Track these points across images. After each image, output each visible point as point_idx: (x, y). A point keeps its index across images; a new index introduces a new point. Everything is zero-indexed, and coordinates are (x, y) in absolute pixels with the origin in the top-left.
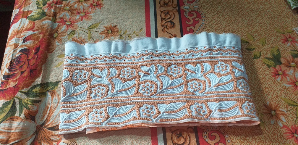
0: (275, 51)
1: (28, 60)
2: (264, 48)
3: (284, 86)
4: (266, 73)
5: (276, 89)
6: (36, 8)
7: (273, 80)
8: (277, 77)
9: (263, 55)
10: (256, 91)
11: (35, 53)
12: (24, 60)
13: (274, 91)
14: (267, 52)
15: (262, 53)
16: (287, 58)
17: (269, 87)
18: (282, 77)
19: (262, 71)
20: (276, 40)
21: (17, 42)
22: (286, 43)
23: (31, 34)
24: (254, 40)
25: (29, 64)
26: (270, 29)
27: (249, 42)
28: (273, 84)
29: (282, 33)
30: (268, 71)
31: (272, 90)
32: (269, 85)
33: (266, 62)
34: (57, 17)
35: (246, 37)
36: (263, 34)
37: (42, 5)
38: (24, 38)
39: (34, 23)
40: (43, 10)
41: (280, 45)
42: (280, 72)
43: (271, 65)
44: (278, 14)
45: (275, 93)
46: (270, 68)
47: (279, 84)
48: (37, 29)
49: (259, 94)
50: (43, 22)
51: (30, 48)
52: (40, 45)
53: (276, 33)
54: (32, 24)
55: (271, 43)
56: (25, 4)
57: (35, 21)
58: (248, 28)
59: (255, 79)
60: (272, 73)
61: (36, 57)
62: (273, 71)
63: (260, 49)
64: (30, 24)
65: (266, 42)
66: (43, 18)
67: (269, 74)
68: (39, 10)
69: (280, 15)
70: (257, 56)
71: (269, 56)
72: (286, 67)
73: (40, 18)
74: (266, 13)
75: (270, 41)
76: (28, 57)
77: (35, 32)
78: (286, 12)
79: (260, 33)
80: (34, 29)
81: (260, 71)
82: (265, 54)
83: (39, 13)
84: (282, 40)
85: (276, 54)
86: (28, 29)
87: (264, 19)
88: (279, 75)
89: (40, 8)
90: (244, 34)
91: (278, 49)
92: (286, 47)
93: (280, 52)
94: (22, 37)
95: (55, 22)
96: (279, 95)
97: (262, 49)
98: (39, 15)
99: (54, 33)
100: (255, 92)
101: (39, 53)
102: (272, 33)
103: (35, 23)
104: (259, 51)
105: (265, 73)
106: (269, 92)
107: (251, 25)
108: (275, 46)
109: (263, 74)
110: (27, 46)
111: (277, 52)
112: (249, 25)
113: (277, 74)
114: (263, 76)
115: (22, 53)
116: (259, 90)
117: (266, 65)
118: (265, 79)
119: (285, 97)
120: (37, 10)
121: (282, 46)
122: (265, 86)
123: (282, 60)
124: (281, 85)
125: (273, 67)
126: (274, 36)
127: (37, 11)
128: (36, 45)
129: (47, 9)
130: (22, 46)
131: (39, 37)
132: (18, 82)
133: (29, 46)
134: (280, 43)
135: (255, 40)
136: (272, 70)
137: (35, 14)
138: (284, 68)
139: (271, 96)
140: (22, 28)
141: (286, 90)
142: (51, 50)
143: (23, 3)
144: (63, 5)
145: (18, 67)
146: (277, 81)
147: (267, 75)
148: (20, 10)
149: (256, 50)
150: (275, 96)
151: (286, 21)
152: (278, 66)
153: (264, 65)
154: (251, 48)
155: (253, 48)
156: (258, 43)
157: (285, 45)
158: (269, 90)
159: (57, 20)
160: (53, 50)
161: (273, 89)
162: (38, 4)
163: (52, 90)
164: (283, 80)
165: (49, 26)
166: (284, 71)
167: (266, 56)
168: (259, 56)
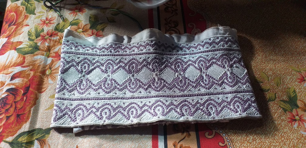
0: (291, 92)
1: (15, 102)
2: (279, 89)
3: (301, 135)
4: (282, 119)
5: (293, 137)
6: (27, 39)
7: (289, 127)
8: (293, 123)
9: (279, 97)
10: (271, 140)
11: (24, 94)
12: (11, 102)
13: (290, 140)
14: (283, 93)
15: (277, 95)
16: (304, 101)
17: (285, 135)
18: (299, 123)
19: (278, 116)
20: (292, 79)
21: (3, 80)
22: (302, 83)
23: (20, 70)
24: (268, 80)
25: (16, 107)
26: (285, 67)
27: (263, 82)
28: (289, 132)
29: (298, 71)
30: (284, 116)
31: (288, 139)
32: (285, 133)
33: (281, 106)
34: (52, 52)
35: (259, 76)
36: (278, 72)
37: (34, 36)
38: (12, 74)
39: (24, 58)
40: (36, 43)
41: (297, 86)
42: (297, 118)
43: (288, 109)
44: (293, 49)
45: (292, 142)
46: (286, 113)
47: (295, 131)
48: (28, 65)
49: (274, 144)
50: (36, 57)
51: (18, 87)
52: (30, 85)
53: (292, 71)
54: (22, 58)
55: (286, 84)
56: (15, 34)
57: (26, 56)
58: (261, 66)
59: (270, 126)
60: (288, 118)
61: (25, 98)
62: (289, 117)
63: (275, 90)
64: (19, 58)
65: (281, 82)
66: (36, 53)
67: (285, 119)
68: (31, 42)
69: (295, 50)
70: (272, 97)
71: (285, 98)
72: (303, 111)
73: (31, 52)
74: (280, 49)
75: (285, 81)
76: (15, 98)
77: (24, 69)
78: (301, 47)
79: (275, 71)
80: (24, 65)
81: (275, 117)
82: (280, 96)
83: (31, 46)
84: (299, 79)
85: (292, 96)
86: (16, 65)
87: (278, 56)
88: (295, 120)
89: (32, 40)
90: (257, 72)
91: (294, 90)
92: (302, 88)
93: (297, 93)
94: (9, 74)
95: (48, 57)
96: (296, 144)
97: (277, 90)
98: (31, 49)
99: (47, 69)
100: (269, 141)
101: (28, 94)
102: (287, 71)
103: (26, 58)
104: (273, 92)
105: (280, 119)
106: (285, 141)
107: (264, 63)
108: (290, 87)
109: (278, 120)
110: (15, 85)
111: (294, 93)
112: (263, 62)
113: (293, 120)
114: (279, 122)
115: (9, 93)
116: (274, 139)
117: (281, 109)
118: (281, 126)
119: (302, 147)
120: (28, 42)
121: (298, 87)
122: (281, 134)
123: (299, 103)
124: (298, 133)
125: (289, 112)
126: (290, 74)
127: (29, 44)
128: (26, 83)
129: (40, 43)
130: (9, 84)
131: (29, 74)
132: (3, 129)
133: (17, 85)
134: (296, 83)
135: (270, 80)
136: (289, 115)
137: (26, 46)
138: (300, 112)
139: (287, 146)
140: (10, 63)
141: (303, 139)
142: (43, 90)
143: (12, 33)
144: (58, 37)
145: (3, 110)
146: (293, 128)
147: (283, 120)
148: (8, 40)
149: (271, 91)
150: (292, 145)
151: (301, 58)
152: (294, 110)
153: (279, 108)
154: (266, 89)
155: (267, 89)
156: (273, 84)
157: (301, 86)
158: (285, 139)
159: (51, 55)
160: (45, 89)
161: (290, 137)
162: (30, 35)
163: (42, 139)
164: (300, 127)
165: (41, 62)
166: (301, 116)
167: (282, 99)
168: (274, 99)
